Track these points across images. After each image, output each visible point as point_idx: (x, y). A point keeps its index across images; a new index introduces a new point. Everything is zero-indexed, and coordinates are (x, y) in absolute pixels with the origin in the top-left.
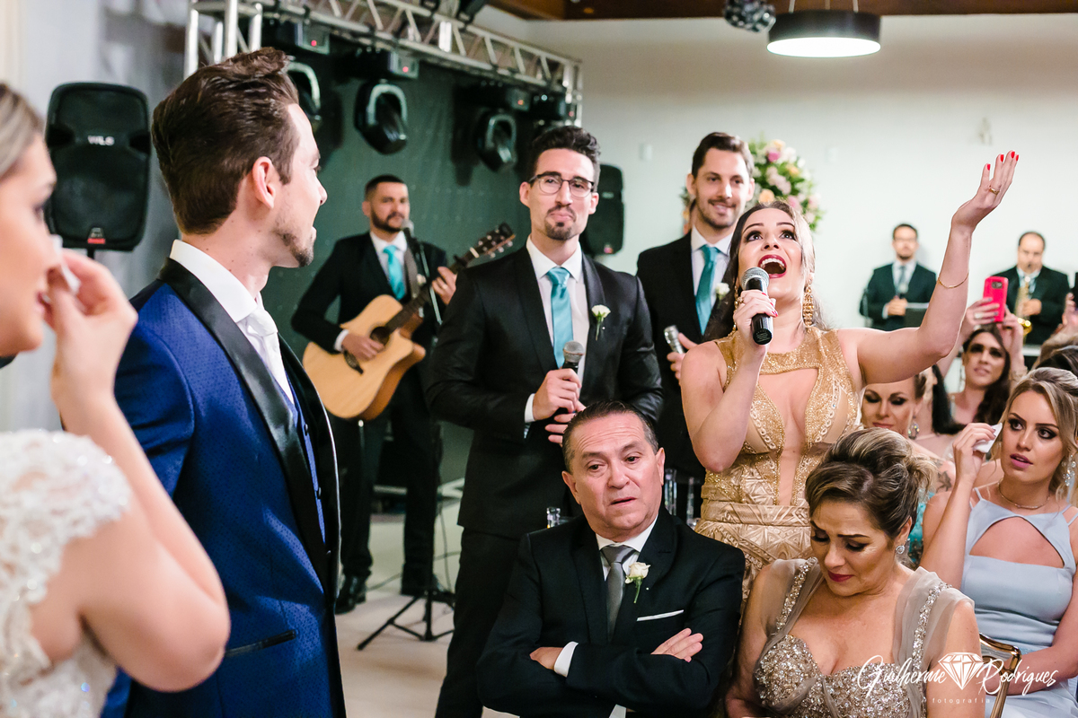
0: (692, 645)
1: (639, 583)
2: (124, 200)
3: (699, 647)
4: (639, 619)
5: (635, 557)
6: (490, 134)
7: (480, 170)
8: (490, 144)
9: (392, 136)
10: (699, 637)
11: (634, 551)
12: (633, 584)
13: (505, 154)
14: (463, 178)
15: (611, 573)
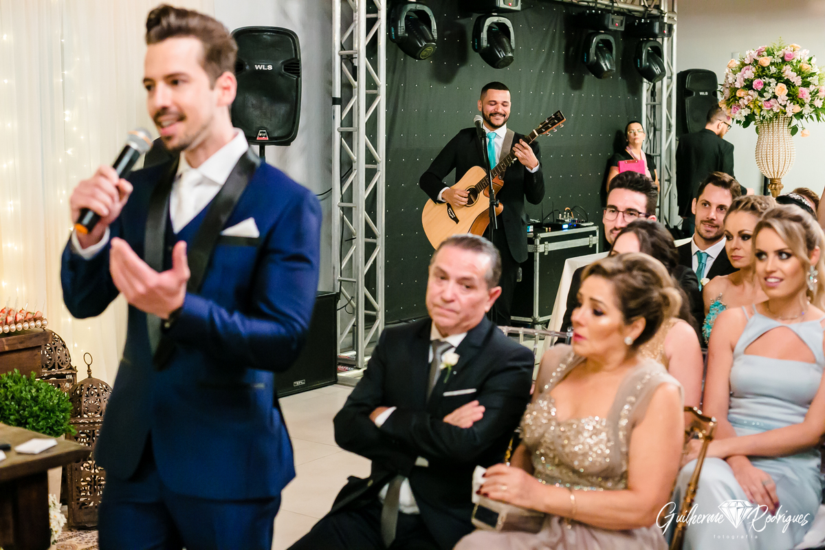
0: (475, 413)
1: (450, 369)
2: (282, 109)
3: (480, 416)
4: (447, 394)
5: (453, 350)
6: (593, 50)
7: (589, 78)
8: (593, 57)
9: (501, 55)
10: (482, 409)
11: (452, 347)
12: (446, 369)
13: (606, 65)
14: (576, 84)
15: (434, 359)
